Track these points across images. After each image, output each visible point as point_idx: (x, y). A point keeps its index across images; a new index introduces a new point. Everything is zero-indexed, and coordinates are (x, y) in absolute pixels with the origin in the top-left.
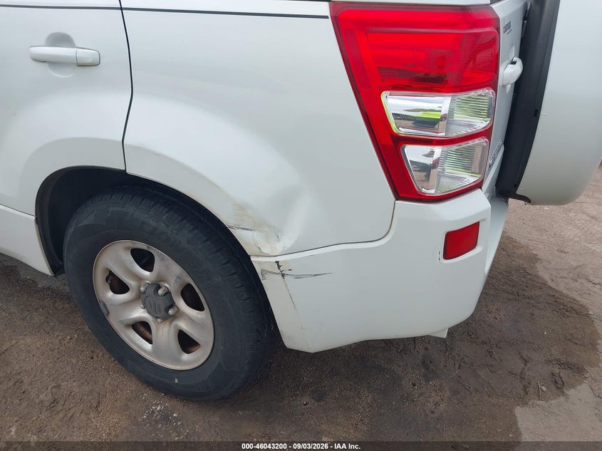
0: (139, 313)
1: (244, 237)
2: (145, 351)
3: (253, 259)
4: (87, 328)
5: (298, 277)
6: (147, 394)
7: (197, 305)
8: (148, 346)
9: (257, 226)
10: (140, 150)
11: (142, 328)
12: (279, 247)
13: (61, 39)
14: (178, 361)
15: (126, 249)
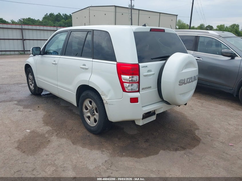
0: (89, 114)
1: (103, 97)
2: (88, 122)
3: (104, 101)
4: (81, 121)
5: (109, 104)
6: (87, 132)
7: (97, 112)
8: (89, 122)
9: (104, 95)
10: (91, 82)
11: (89, 117)
12: (107, 99)
13: (84, 65)
14: (93, 124)
15: (89, 100)
